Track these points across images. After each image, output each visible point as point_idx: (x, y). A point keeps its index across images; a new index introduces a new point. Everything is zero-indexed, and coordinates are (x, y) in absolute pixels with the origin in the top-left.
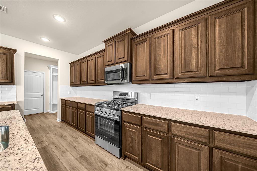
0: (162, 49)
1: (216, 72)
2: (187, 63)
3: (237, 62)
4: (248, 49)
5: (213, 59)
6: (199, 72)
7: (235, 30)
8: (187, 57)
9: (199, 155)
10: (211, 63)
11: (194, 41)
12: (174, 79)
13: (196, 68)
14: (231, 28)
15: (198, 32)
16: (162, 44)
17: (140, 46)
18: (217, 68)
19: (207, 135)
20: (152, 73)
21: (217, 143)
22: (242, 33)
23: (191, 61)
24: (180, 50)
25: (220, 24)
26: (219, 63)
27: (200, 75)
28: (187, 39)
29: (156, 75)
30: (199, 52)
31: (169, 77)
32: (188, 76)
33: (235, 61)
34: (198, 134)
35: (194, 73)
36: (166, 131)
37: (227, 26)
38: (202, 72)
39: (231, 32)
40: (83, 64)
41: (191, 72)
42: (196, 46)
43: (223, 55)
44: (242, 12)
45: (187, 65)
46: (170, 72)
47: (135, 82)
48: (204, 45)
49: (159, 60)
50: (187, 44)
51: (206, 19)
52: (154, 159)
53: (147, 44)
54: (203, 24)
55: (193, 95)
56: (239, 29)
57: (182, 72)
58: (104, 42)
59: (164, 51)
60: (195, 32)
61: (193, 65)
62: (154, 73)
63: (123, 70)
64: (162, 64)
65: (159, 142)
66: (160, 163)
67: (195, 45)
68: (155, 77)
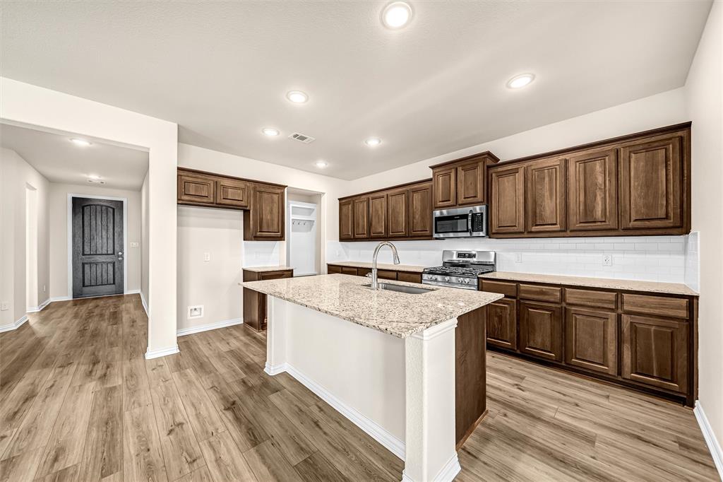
0: (547, 186)
1: (632, 224)
2: (588, 209)
3: (659, 212)
4: (674, 196)
5: (628, 206)
6: (607, 223)
7: (657, 171)
8: (588, 201)
9: (605, 325)
10: (625, 211)
11: (600, 179)
12: (568, 232)
13: (602, 217)
14: (652, 167)
15: (605, 168)
16: (547, 179)
17: (506, 179)
18: (633, 218)
19: (614, 299)
20: (530, 223)
21: (626, 308)
22: (667, 175)
23: (594, 207)
24: (578, 190)
25: (637, 161)
26: (636, 212)
27: (609, 227)
28: (588, 175)
29: (537, 225)
30: (607, 195)
31: (559, 229)
32: (590, 228)
33: (658, 211)
34: (603, 300)
35: (599, 224)
36: (558, 301)
37: (647, 165)
38: (611, 223)
39: (652, 173)
40: (377, 201)
41: (595, 222)
42: (603, 187)
43: (641, 202)
44: (666, 149)
45: (588, 213)
46: (561, 221)
47: (495, 236)
48: (613, 188)
49: (542, 202)
50: (589, 184)
51: (617, 151)
52: (539, 340)
53: (520, 176)
54: (613, 157)
55: (601, 255)
56: (662, 170)
57: (581, 223)
58: (432, 168)
59: (551, 190)
60: (601, 167)
61: (598, 213)
62: (533, 221)
63: (474, 215)
64: (547, 208)
65: (546, 317)
66: (548, 343)
67: (601, 185)
68: (534, 229)
